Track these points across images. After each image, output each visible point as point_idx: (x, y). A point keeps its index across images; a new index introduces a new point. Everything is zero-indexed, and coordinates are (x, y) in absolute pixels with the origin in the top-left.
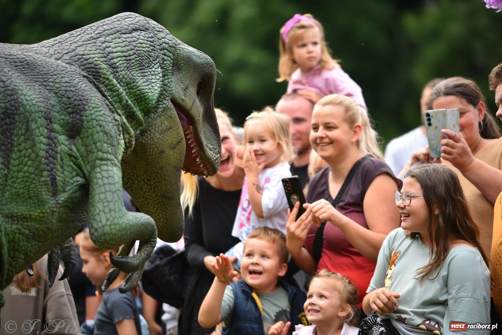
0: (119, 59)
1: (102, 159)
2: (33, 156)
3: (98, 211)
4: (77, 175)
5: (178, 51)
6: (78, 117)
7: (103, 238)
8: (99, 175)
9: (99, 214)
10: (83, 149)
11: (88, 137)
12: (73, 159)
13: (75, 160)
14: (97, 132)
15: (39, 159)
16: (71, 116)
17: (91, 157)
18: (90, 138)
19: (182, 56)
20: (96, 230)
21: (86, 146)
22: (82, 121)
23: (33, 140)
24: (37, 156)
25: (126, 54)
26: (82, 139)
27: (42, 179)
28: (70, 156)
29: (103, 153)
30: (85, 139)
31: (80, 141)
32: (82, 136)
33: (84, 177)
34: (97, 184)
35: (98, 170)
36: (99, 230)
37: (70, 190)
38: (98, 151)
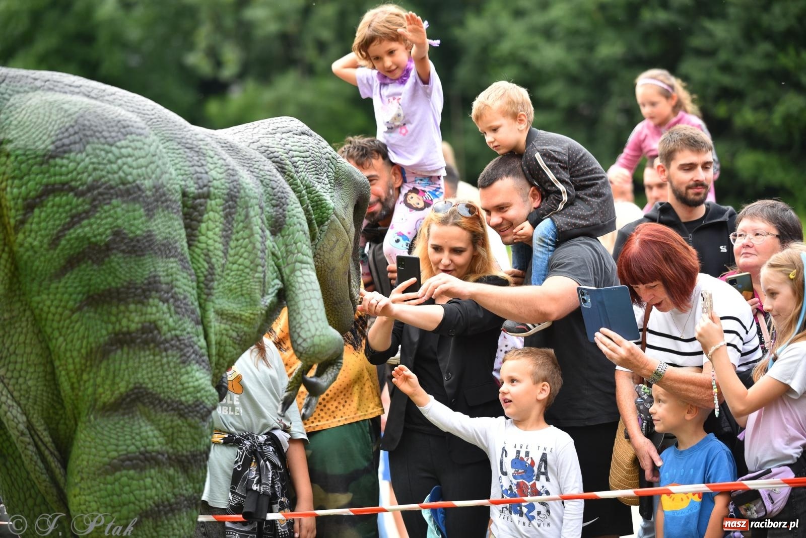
0: (298, 158)
1: (302, 262)
2: (250, 247)
3: (305, 319)
4: (277, 278)
5: (339, 165)
6: (281, 210)
7: (312, 349)
8: (300, 280)
9: (306, 322)
10: (283, 248)
11: (289, 235)
12: (275, 258)
13: (276, 260)
14: (298, 231)
15: (255, 251)
16: (275, 208)
17: (291, 259)
18: (291, 236)
19: (343, 170)
20: (305, 340)
21: (287, 246)
22: (285, 216)
23: (251, 229)
24: (254, 248)
25: (304, 154)
26: (283, 236)
27: (257, 275)
28: (273, 254)
29: (303, 254)
30: (285, 237)
31: (281, 238)
32: (283, 233)
33: (282, 280)
34: (300, 289)
35: (298, 273)
36: (308, 340)
37: (272, 293)
38: (298, 252)
